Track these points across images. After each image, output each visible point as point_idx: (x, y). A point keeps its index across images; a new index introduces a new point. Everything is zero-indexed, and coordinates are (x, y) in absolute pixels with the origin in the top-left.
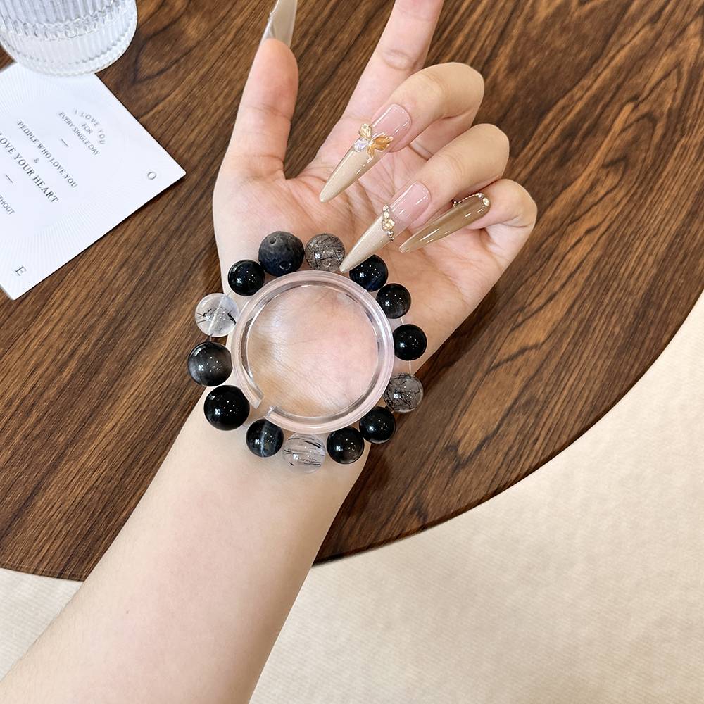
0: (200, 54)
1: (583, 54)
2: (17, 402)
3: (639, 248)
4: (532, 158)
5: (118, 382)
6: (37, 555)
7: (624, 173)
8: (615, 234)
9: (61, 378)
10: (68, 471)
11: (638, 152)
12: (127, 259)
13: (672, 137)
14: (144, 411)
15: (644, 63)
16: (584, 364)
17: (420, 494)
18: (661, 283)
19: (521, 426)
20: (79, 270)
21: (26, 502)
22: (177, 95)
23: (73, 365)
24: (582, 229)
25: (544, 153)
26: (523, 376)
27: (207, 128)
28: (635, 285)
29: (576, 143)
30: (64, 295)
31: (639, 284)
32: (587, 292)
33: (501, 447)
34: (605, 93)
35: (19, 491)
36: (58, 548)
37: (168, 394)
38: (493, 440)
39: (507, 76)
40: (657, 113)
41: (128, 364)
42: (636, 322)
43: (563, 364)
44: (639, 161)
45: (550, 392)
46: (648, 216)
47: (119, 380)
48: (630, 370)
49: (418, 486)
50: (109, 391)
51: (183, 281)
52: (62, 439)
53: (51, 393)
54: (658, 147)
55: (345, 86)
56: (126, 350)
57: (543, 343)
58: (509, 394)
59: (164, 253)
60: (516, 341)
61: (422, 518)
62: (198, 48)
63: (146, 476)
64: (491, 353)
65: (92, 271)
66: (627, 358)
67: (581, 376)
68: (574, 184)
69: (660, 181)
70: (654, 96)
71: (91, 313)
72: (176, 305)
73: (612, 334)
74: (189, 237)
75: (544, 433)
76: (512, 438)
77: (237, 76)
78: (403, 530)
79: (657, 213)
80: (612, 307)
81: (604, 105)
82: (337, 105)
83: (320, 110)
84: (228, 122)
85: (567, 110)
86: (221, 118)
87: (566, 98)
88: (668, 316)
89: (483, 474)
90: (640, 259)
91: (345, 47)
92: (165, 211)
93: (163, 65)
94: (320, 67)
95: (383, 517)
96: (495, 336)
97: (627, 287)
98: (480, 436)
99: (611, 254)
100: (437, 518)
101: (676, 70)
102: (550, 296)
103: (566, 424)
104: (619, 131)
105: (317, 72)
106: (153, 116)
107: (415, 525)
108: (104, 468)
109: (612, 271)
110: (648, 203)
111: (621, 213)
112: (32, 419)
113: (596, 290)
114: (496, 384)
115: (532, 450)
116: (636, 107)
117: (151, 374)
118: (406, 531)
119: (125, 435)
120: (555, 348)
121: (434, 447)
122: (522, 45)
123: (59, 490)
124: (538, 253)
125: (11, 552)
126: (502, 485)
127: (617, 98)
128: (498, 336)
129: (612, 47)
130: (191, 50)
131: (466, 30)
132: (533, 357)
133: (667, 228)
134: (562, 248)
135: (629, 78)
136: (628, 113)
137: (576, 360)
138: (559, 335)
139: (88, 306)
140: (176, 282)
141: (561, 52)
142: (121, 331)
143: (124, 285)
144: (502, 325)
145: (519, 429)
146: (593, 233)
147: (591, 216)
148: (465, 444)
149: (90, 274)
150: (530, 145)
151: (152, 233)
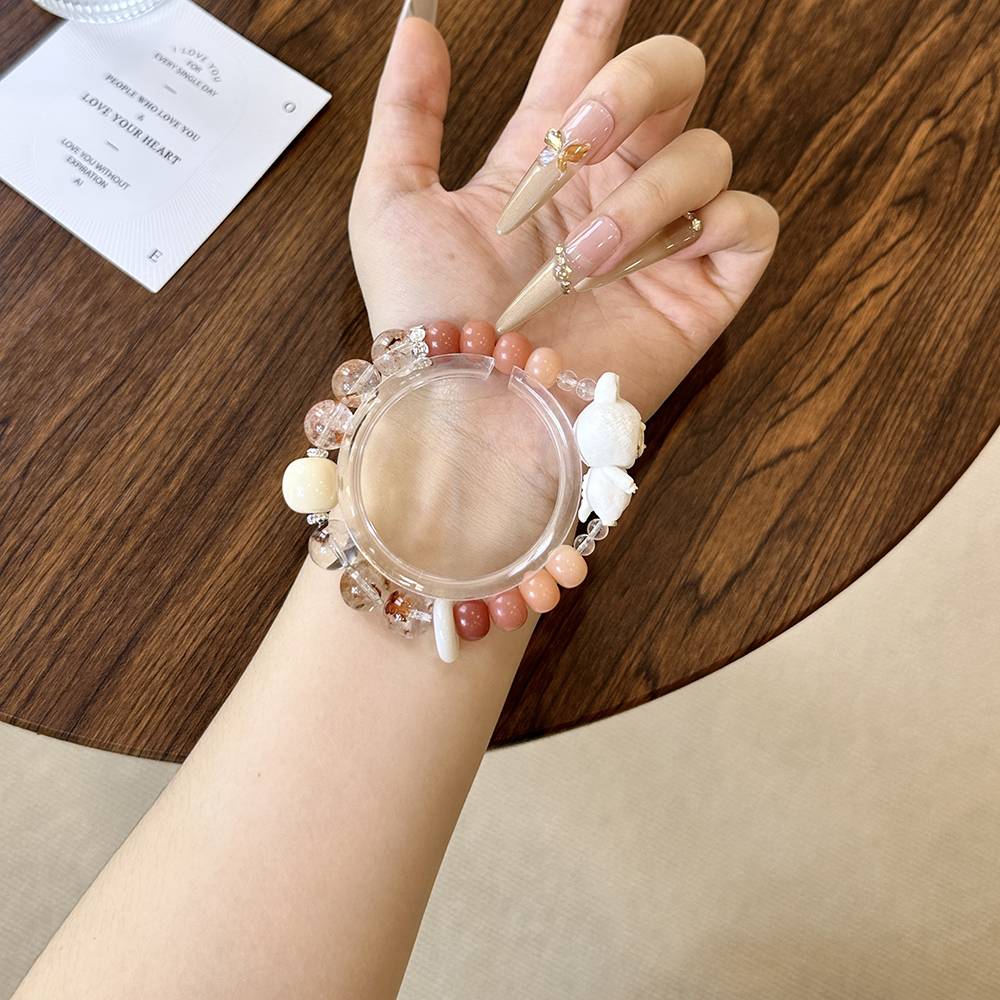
0: (352, 62)
1: (863, 55)
2: (109, 524)
3: (944, 312)
4: (795, 194)
5: (241, 497)
6: (134, 729)
7: (922, 213)
8: (911, 294)
9: (167, 492)
10: (175, 616)
11: (940, 185)
12: (254, 333)
13: (987, 163)
14: (276, 535)
15: (946, 66)
16: (872, 468)
17: (649, 648)
18: (975, 360)
19: (784, 556)
20: (191, 348)
21: (120, 658)
23: (183, 474)
24: (867, 287)
25: (811, 187)
26: (786, 489)
28: (939, 363)
29: (855, 173)
30: (171, 382)
31: (945, 362)
32: (875, 372)
33: (757, 587)
34: (894, 106)
35: (111, 644)
36: (162, 720)
38: (747, 576)
39: (761, 85)
40: (966, 133)
41: (255, 473)
42: (940, 415)
43: (843, 469)
44: (942, 197)
45: (826, 509)
46: (956, 269)
47: (244, 493)
48: (934, 480)
49: (644, 640)
50: (230, 509)
51: (327, 362)
52: (167, 572)
53: (153, 512)
54: (968, 179)
56: (253, 455)
57: (814, 443)
58: (768, 513)
59: (302, 325)
60: (776, 441)
61: (650, 682)
62: (348, 53)
64: (743, 457)
65: (208, 350)
66: (929, 463)
67: (867, 488)
68: (854, 227)
69: (972, 223)
70: (960, 109)
71: (207, 405)
72: (319, 393)
73: (909, 430)
75: (817, 565)
76: (773, 572)
78: (625, 698)
79: (967, 267)
80: (908, 395)
81: (892, 123)
85: (844, 130)
87: (841, 113)
88: (985, 405)
89: (733, 622)
90: (945, 329)
94: (510, 77)
95: (598, 681)
96: (749, 434)
97: (928, 368)
98: (729, 570)
99: (907, 322)
100: (672, 682)
101: (989, 76)
102: (824, 380)
103: (847, 554)
104: (916, 154)
105: (507, 82)
107: (642, 692)
108: (224, 611)
109: (907, 347)
110: (955, 253)
111: (915, 269)
112: (129, 547)
113: (885, 371)
114: (751, 497)
115: (800, 589)
116: (937, 125)
118: (629, 700)
119: (251, 568)
120: (832, 449)
121: (667, 586)
122: (780, 44)
123: (163, 640)
124: (807, 320)
126: (760, 637)
127: (907, 115)
128: (752, 435)
129: (901, 46)
130: (339, 56)
131: (705, 26)
132: (799, 463)
133: (982, 288)
134: (839, 314)
135: (927, 85)
136: (926, 132)
137: (860, 467)
138: (836, 432)
139: (202, 396)
140: (319, 363)
141: (834, 51)
142: (247, 428)
143: (251, 367)
144: (758, 418)
145: (782, 561)
146: (881, 294)
147: (878, 271)
148: (709, 580)
149: (206, 353)
150: (793, 176)
151: (287, 299)
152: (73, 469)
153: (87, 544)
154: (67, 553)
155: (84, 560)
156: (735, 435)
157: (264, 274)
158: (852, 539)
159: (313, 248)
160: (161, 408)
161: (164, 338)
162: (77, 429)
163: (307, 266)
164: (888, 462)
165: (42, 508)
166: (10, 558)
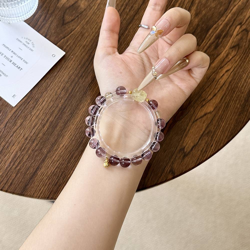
0: (86, 14)
1: (221, 9)
2: (29, 138)
3: (245, 76)
4: (205, 46)
5: (64, 130)
6: (39, 191)
7: (238, 50)
8: (236, 72)
9: (44, 130)
10: (48, 162)
11: (242, 43)
12: (64, 87)
14: (74, 140)
15: (243, 11)
16: (228, 118)
17: (172, 166)
19: (206, 141)
20: (48, 92)
21: (34, 173)
22: (78, 28)
23: (48, 125)
24: (225, 70)
25: (209, 44)
26: (205, 124)
27: (89, 40)
28: (244, 89)
29: (220, 40)
30: (43, 100)
31: (246, 89)
32: (228, 92)
33: (199, 149)
34: (230, 22)
35: (32, 170)
36: (46, 189)
37: (82, 134)
38: (197, 146)
39: (195, 17)
40: (249, 29)
41: (67, 124)
42: (245, 103)
43: (220, 118)
44: (243, 46)
45: (216, 128)
46: (247, 65)
47: (64, 129)
48: (244, 120)
49: (171, 163)
50: (61, 134)
51: (84, 94)
52: (45, 151)
53: (41, 135)
55: (137, 23)
56: (66, 119)
57: (213, 111)
58: (201, 130)
59: (77, 85)
60: (203, 111)
61: (173, 174)
62: (85, 11)
63: (76, 163)
64: (194, 115)
65: (52, 92)
66: (242, 116)
67: (227, 123)
68: (221, 55)
70: (247, 22)
71: (53, 106)
72: (82, 102)
73: (237, 107)
74: (85, 78)
75: (214, 143)
76: (203, 145)
77: (99, 21)
80: (236, 98)
81: (229, 27)
82: (135, 30)
83: (129, 32)
84: (97, 37)
85: (217, 29)
86: (94, 36)
87: (216, 24)
89: (194, 158)
90: (245, 80)
91: (137, 9)
92: (77, 70)
93: (73, 18)
94: (128, 17)
95: (159, 174)
97: (241, 91)
98: (192, 145)
99: (235, 79)
100: (179, 174)
102: (214, 95)
103: (222, 140)
104: (236, 34)
105: (127, 18)
106: (71, 36)
107: (171, 177)
108: (61, 160)
109: (236, 85)
110: (247, 61)
111: (238, 64)
112: (34, 144)
113: (230, 92)
114: (197, 126)
115: (210, 149)
116: (241, 27)
117: (75, 127)
118: (168, 179)
119: (67, 149)
120: (217, 113)
121: (176, 149)
122: (199, 6)
123: (45, 168)
124: (209, 80)
125: (30, 191)
126: (201, 161)
127: (234, 24)
128: (196, 110)
129: (231, 6)
130: (82, 12)
132: (209, 116)
134: (218, 78)
135: (238, 16)
136: (238, 29)
137: (225, 117)
138: (218, 108)
139: (51, 104)
140: (82, 95)
141: (213, 8)
142: (64, 112)
143: (64, 96)
144: (198, 105)
145: (205, 142)
146: (228, 72)
147: (227, 66)
148: (187, 148)
149: (51, 93)
150: (204, 41)
151: (72, 78)
152: (18, 124)
153: (24, 144)
154: (18, 146)
155: (23, 148)
156: (192, 110)
157: (66, 71)
158: (223, 136)
159: (78, 64)
160: (41, 108)
161: (41, 89)
162: (19, 114)
163: (77, 69)
164: (232, 115)
165: (11, 135)
166: (3, 149)
